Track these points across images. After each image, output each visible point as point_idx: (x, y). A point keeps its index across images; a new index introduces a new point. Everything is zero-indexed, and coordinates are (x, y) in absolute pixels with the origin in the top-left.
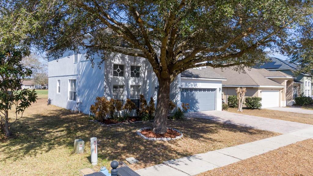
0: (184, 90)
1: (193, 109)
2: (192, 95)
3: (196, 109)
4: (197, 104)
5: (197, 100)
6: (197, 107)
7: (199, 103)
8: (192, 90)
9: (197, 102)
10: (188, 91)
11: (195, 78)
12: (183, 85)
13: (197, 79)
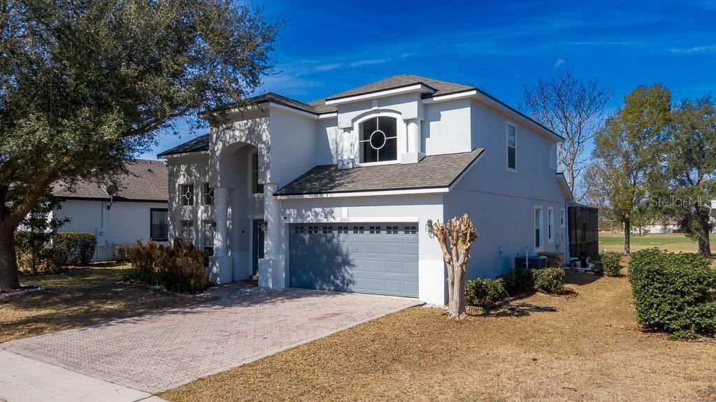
0: (307, 228)
1: (333, 283)
2: (330, 241)
3: (343, 282)
4: (347, 268)
5: (347, 255)
6: (347, 276)
7: (354, 266)
8: (329, 227)
9: (346, 262)
10: (316, 232)
11: (313, 196)
12: (290, 214)
13: (319, 196)
